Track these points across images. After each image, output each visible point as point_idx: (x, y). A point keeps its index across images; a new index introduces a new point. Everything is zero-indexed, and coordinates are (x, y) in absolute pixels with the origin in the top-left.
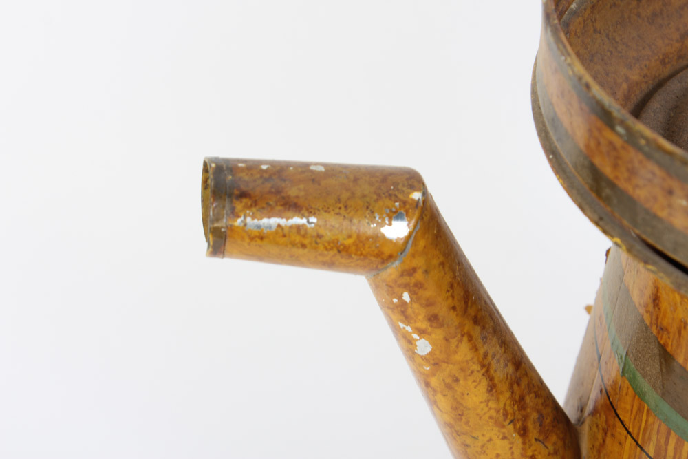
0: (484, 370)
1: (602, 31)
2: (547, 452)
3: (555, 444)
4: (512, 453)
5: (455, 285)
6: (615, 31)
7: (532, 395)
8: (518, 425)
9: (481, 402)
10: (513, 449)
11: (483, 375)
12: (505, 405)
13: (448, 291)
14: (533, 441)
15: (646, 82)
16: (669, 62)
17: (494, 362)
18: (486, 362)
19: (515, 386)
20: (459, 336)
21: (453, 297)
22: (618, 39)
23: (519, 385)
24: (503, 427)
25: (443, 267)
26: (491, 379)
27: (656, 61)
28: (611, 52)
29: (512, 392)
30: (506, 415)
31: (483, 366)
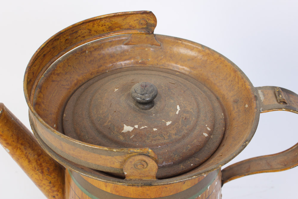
0: (26, 157)
1: (71, 66)
2: (51, 178)
3: (54, 176)
4: (40, 178)
5: (14, 135)
6: (76, 66)
7: (45, 163)
8: (40, 171)
9: (27, 165)
10: (40, 177)
11: (26, 158)
12: (35, 166)
13: (11, 137)
14: (46, 175)
15: (84, 80)
16: (93, 74)
17: (29, 155)
18: (26, 155)
19: (38, 161)
20: (16, 148)
21: (13, 138)
22: (77, 68)
23: (39, 160)
24: (35, 171)
25: (9, 131)
26: (29, 159)
27: (89, 74)
28: (74, 72)
29: (37, 163)
30: (35, 168)
31: (26, 156)
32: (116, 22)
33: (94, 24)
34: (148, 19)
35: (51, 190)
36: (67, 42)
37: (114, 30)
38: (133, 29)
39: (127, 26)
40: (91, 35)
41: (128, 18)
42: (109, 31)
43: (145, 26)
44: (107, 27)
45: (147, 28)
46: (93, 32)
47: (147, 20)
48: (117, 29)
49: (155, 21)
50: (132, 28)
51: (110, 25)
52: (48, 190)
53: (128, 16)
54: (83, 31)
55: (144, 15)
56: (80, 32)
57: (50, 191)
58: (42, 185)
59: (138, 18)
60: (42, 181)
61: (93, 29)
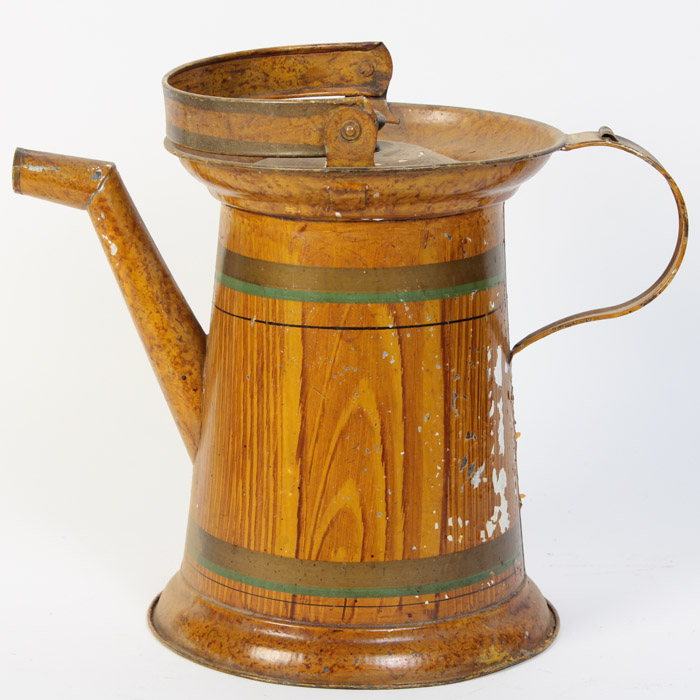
0: (144, 267)
2: (183, 330)
4: (163, 323)
8: (165, 307)
10: (163, 320)
12: (157, 292)
13: (124, 217)
14: (174, 319)
20: (130, 244)
21: (127, 220)
24: (156, 305)
25: (121, 204)
26: (149, 274)
30: (156, 297)
31: (144, 265)
32: (315, 65)
33: (274, 63)
34: (375, 61)
35: (181, 358)
36: (225, 85)
37: (311, 85)
38: (347, 86)
39: (334, 79)
40: (268, 88)
41: (338, 59)
42: (301, 87)
43: (369, 79)
44: (299, 74)
45: (373, 84)
46: (271, 81)
47: (375, 65)
48: (316, 83)
49: (390, 65)
50: (346, 84)
51: (304, 72)
52: (175, 357)
53: (338, 55)
54: (256, 74)
55: (369, 53)
56: (248, 72)
57: (178, 360)
58: (165, 342)
59: (356, 60)
60: (166, 330)
61: (273, 75)
